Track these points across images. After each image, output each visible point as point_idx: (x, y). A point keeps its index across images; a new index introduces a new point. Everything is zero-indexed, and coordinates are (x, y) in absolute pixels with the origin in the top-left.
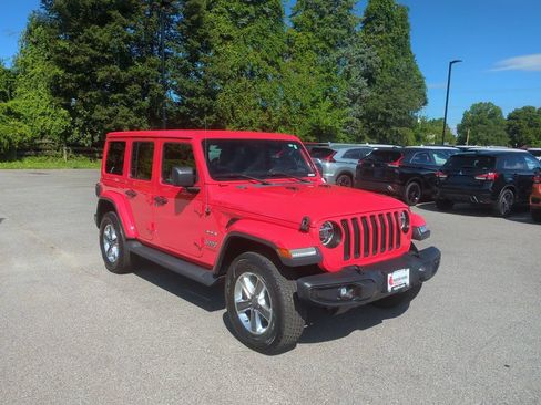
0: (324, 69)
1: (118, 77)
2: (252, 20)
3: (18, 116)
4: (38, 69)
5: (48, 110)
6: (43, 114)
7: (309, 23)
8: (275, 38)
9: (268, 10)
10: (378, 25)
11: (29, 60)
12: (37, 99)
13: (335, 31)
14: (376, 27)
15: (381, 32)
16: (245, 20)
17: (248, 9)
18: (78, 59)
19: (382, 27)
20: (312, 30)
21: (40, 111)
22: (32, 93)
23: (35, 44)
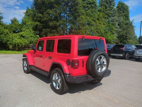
0: (108, 23)
1: (56, 24)
2: (89, 9)
3: (24, 37)
4: (30, 23)
5: (33, 35)
6: (31, 36)
7: (103, 10)
8: (95, 14)
9: (93, 6)
10: (121, 11)
11: (27, 20)
12: (29, 32)
13: (110, 12)
14: (120, 11)
15: (122, 13)
16: (87, 9)
17: (88, 5)
18: (45, 19)
19: (122, 12)
20: (104, 12)
21: (30, 36)
22: (27, 30)
23: (29, 15)
